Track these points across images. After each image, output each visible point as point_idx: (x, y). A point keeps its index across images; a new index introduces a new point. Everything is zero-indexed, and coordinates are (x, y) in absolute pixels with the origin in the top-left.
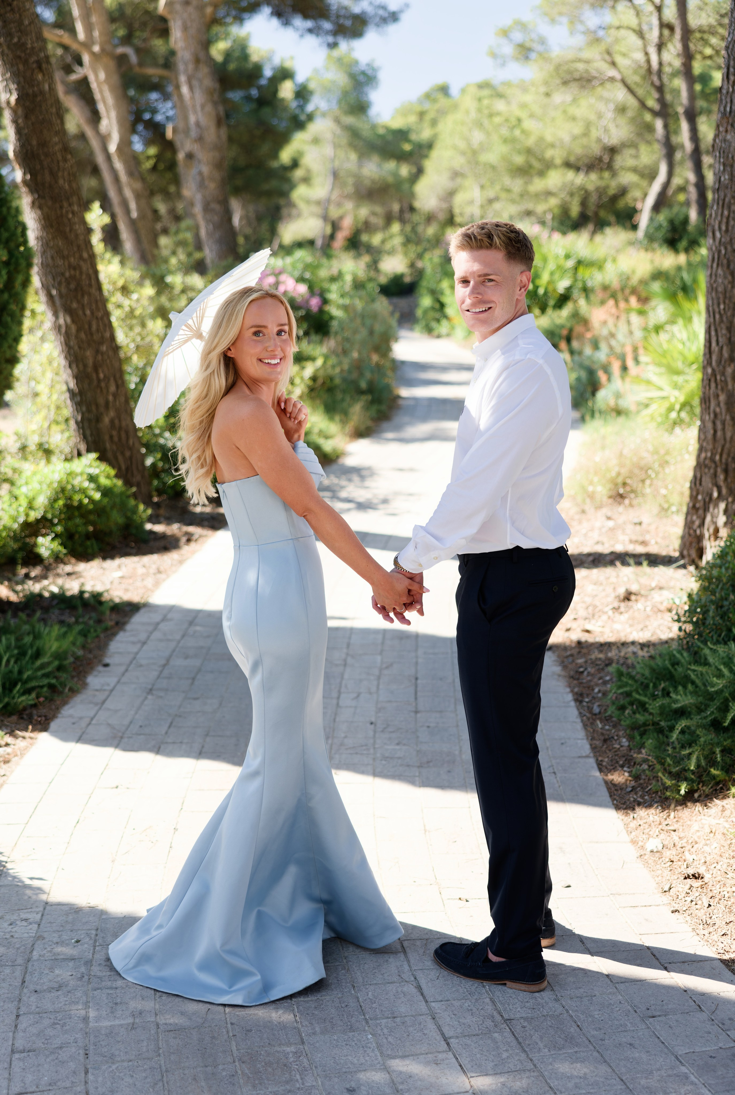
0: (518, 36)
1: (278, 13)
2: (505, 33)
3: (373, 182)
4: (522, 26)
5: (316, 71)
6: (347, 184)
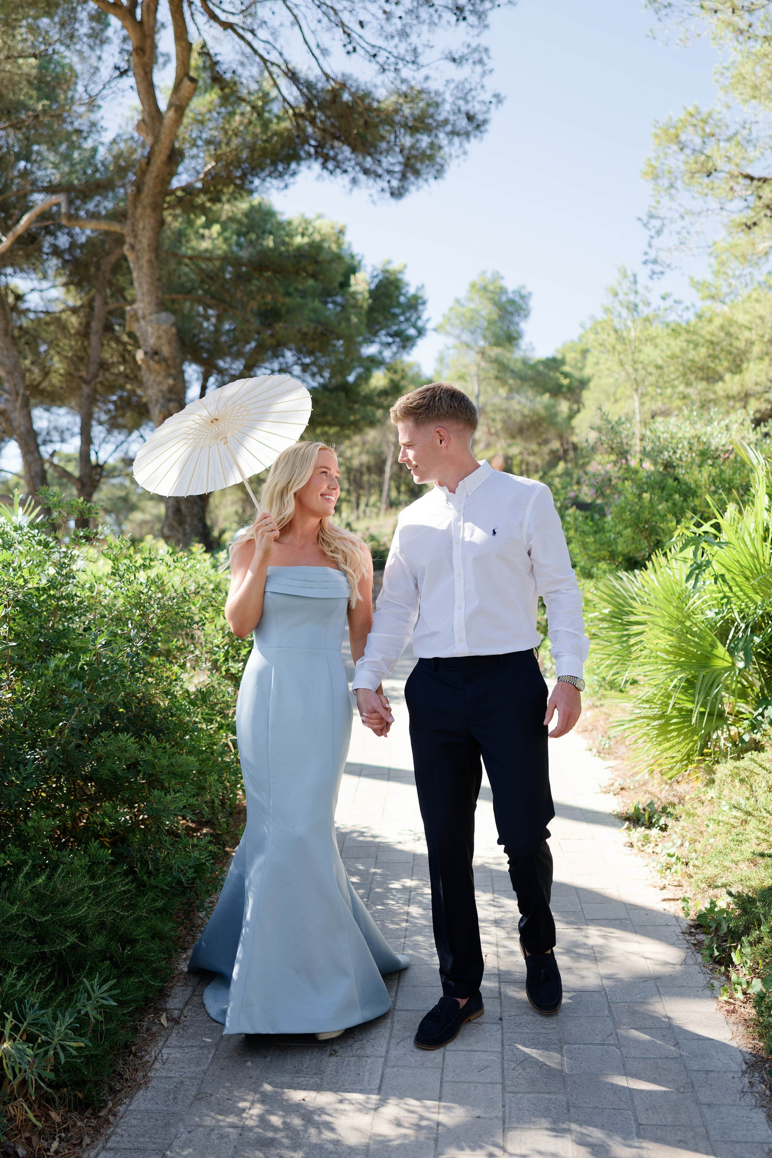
3: (524, 416)
5: (458, 301)
6: (494, 420)
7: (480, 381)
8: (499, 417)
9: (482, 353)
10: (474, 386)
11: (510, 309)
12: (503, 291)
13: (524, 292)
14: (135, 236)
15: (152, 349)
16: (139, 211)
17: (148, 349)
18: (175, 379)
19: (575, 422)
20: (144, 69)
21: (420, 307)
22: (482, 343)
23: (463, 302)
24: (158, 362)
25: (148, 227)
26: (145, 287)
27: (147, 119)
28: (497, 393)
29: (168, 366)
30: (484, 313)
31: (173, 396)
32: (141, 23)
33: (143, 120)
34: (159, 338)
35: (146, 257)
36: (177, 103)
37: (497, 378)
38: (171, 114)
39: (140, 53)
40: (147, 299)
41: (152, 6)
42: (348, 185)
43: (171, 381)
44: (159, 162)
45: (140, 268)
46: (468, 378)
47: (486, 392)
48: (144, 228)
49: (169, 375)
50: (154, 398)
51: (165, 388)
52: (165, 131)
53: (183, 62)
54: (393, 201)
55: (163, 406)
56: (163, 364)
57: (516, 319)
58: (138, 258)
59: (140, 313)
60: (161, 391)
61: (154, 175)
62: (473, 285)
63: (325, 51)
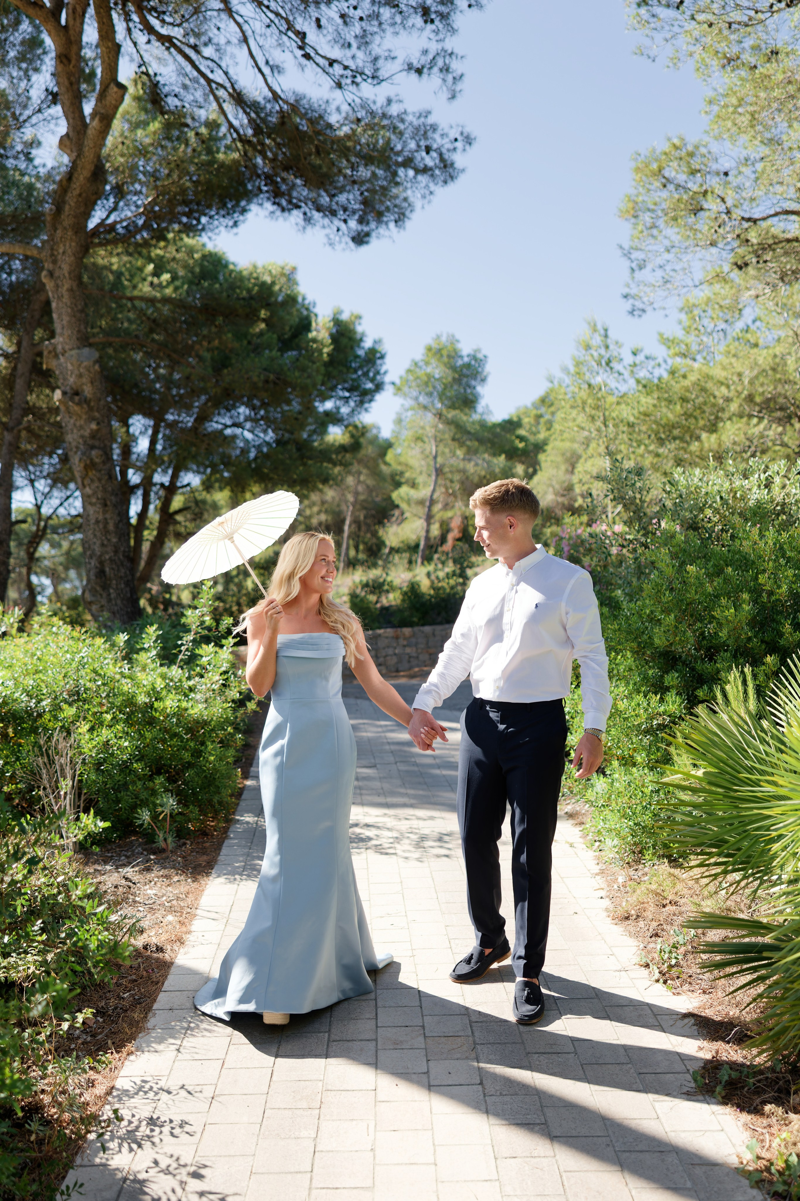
3: (481, 478)
6: (452, 481)
8: (457, 477)
9: (440, 416)
10: (431, 447)
11: (465, 372)
14: (55, 262)
15: (72, 388)
16: (59, 233)
17: (68, 389)
18: (98, 424)
20: (69, 79)
22: (439, 406)
23: (420, 364)
24: (79, 404)
25: (69, 251)
26: (66, 319)
27: (71, 134)
28: (454, 455)
29: (91, 409)
30: (440, 377)
31: (97, 443)
32: (66, 27)
33: (67, 135)
34: (80, 376)
35: (67, 285)
36: (102, 111)
37: (454, 440)
38: (96, 123)
39: (64, 60)
40: (68, 332)
41: (79, 10)
42: (301, 224)
43: (94, 426)
44: (81, 178)
45: (60, 298)
46: (424, 439)
47: (443, 453)
48: (64, 253)
49: (92, 419)
50: (74, 444)
51: (87, 433)
52: (89, 143)
53: (110, 65)
55: (84, 454)
56: (85, 406)
58: (57, 286)
59: (59, 348)
60: (82, 437)
61: (76, 192)
62: (429, 348)
63: (276, 69)
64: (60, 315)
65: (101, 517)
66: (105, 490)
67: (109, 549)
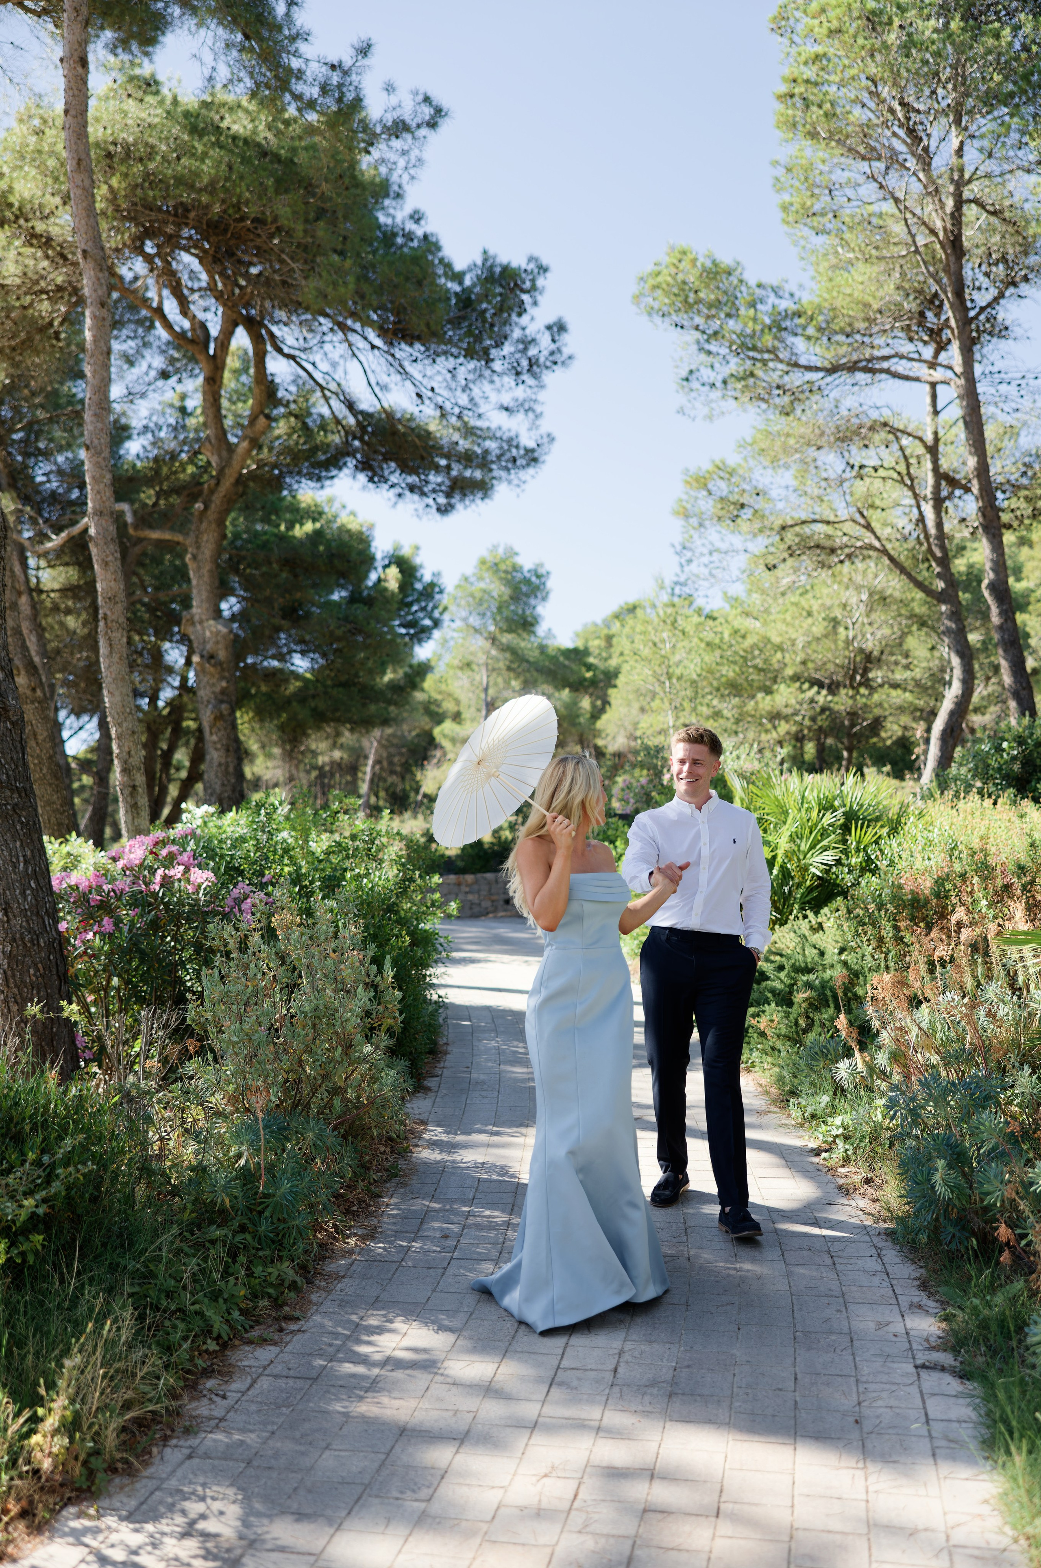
0: (721, 487)
1: (364, 466)
2: (701, 482)
4: (728, 472)
7: (492, 670)
9: (494, 640)
10: (482, 676)
11: (524, 589)
12: (516, 568)
13: (542, 571)
14: (198, 547)
15: (208, 652)
16: (204, 525)
17: (204, 653)
18: (228, 682)
19: (599, 724)
20: (213, 396)
21: (437, 597)
22: (492, 628)
23: (472, 579)
24: (214, 666)
25: (212, 540)
26: (204, 595)
28: (509, 686)
29: (223, 670)
30: (495, 594)
31: (226, 699)
32: (214, 358)
34: (217, 643)
35: (206, 568)
37: (509, 669)
39: (209, 381)
40: (205, 605)
41: (226, 342)
42: (394, 499)
43: (224, 684)
45: (200, 577)
46: (474, 667)
47: (496, 684)
48: (207, 541)
49: (223, 678)
50: (205, 699)
51: (218, 689)
53: (260, 401)
54: (438, 516)
56: (219, 668)
57: (533, 601)
58: (198, 568)
59: (197, 618)
60: (214, 693)
61: (222, 494)
62: (483, 562)
63: (384, 388)
64: (199, 592)
65: (223, 761)
66: (229, 738)
67: (229, 788)
